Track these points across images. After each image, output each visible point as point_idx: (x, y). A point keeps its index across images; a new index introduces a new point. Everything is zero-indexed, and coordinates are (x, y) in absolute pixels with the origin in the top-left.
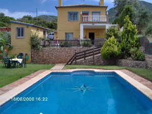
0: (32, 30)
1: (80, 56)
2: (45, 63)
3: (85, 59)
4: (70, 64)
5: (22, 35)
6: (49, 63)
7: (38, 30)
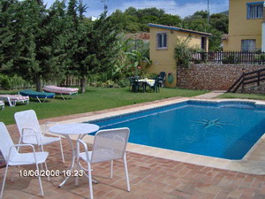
0: (179, 37)
1: (251, 78)
2: (196, 89)
3: (258, 84)
4: (234, 92)
5: (165, 46)
6: (202, 88)
7: (190, 36)
